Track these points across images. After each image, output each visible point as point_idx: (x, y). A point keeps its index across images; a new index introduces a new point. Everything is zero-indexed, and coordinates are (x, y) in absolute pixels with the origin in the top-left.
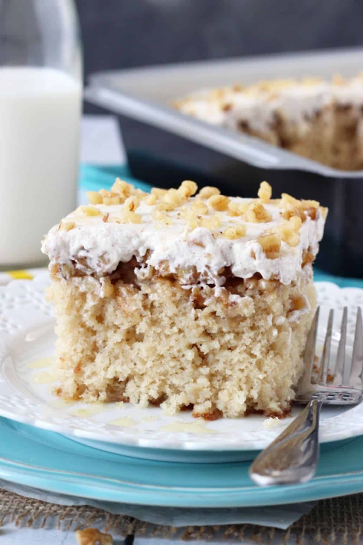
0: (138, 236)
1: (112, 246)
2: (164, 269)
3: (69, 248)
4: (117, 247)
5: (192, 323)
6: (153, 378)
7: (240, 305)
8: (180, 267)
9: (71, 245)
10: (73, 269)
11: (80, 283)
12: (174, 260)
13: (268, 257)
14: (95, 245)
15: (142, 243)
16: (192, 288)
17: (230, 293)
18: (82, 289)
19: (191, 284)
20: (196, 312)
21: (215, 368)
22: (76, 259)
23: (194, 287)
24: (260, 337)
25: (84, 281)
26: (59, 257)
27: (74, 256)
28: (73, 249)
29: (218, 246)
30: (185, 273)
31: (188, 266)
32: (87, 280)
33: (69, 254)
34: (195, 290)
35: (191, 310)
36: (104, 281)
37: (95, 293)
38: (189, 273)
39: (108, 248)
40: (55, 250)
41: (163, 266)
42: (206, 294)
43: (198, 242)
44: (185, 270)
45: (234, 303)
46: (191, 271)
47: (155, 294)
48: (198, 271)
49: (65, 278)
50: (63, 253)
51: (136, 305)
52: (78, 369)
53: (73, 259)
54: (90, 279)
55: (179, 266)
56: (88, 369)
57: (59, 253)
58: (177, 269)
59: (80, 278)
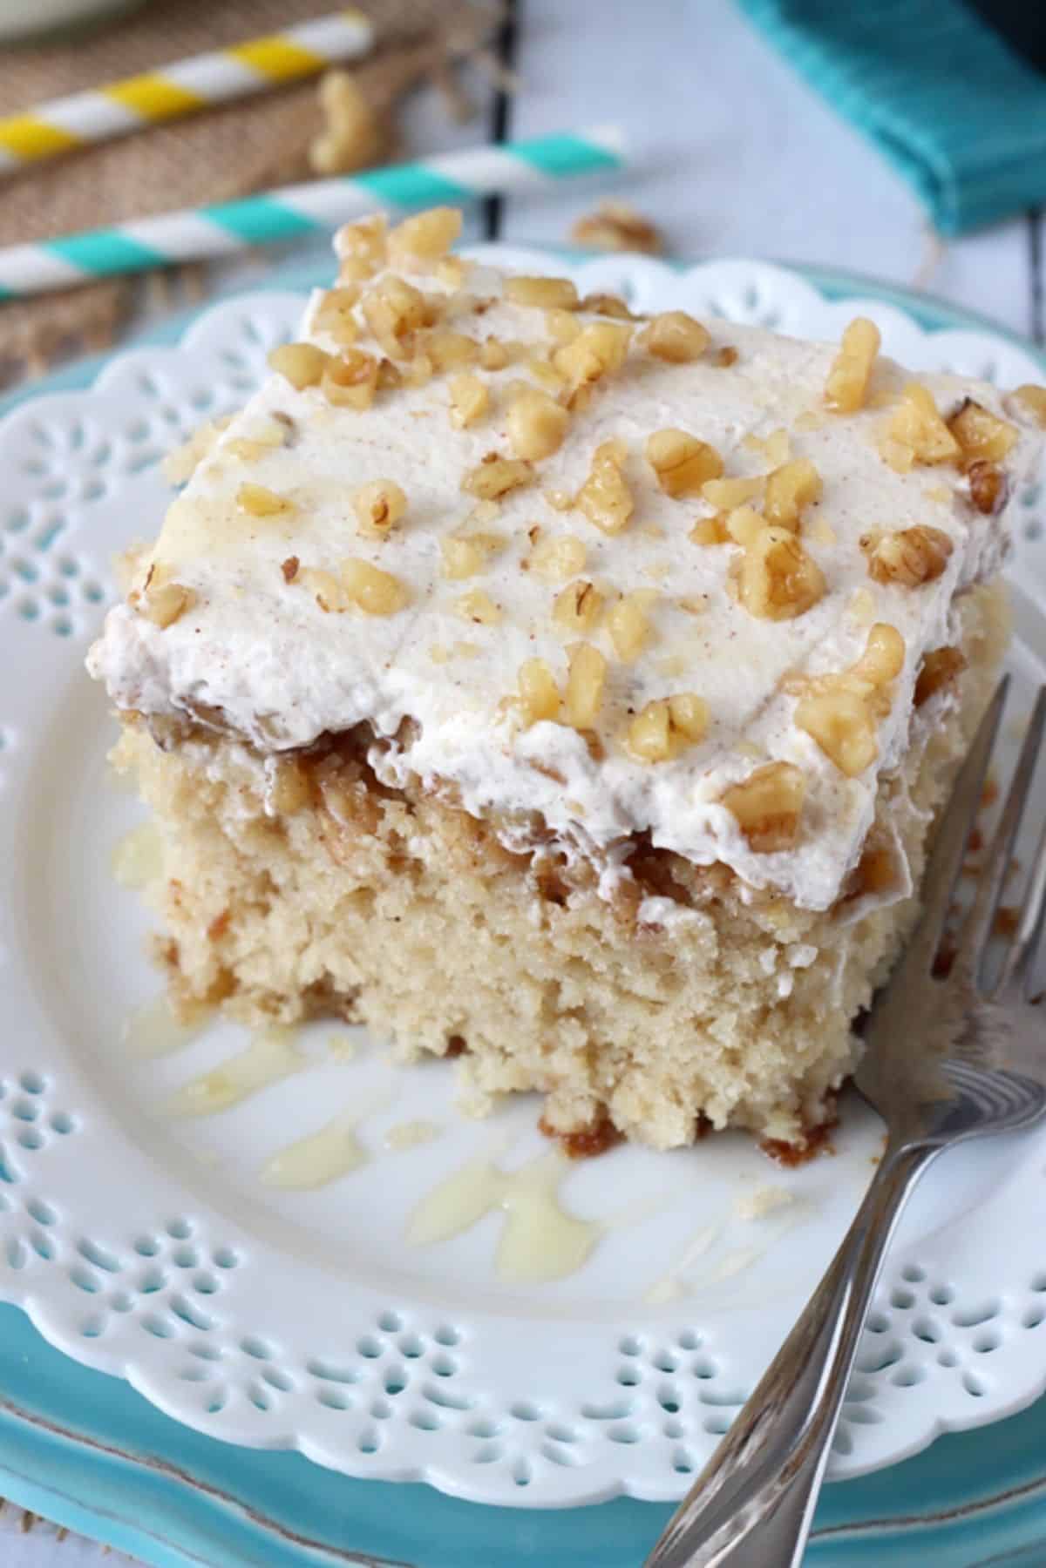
0: (372, 682)
1: (294, 705)
2: (446, 796)
3: (168, 672)
4: (307, 708)
5: (535, 936)
6: (431, 1010)
7: (672, 935)
8: (494, 807)
9: (173, 667)
10: (183, 723)
11: (207, 762)
12: (475, 784)
13: (754, 849)
14: (242, 688)
15: (384, 703)
16: (532, 854)
17: (644, 892)
18: (214, 773)
19: (532, 843)
20: (545, 912)
21: (606, 1035)
22: (189, 706)
23: (540, 852)
24: (735, 997)
25: (218, 758)
26: (139, 695)
27: (183, 699)
28: (180, 679)
29: (605, 785)
30: (510, 824)
31: (518, 809)
32: (226, 758)
33: (167, 688)
34: (542, 862)
35: (529, 903)
36: (278, 771)
37: (253, 789)
38: (522, 825)
39: (282, 705)
40: (123, 679)
41: (445, 791)
42: (574, 881)
43: (546, 767)
44: (509, 819)
45: (654, 927)
46: (527, 823)
47: (425, 841)
48: (551, 825)
49: (161, 744)
50: (149, 687)
51: (368, 863)
52: (220, 929)
53: (181, 705)
54: (237, 756)
55: (491, 803)
56: (247, 936)
57: (137, 687)
58: (483, 809)
59: (206, 749)
